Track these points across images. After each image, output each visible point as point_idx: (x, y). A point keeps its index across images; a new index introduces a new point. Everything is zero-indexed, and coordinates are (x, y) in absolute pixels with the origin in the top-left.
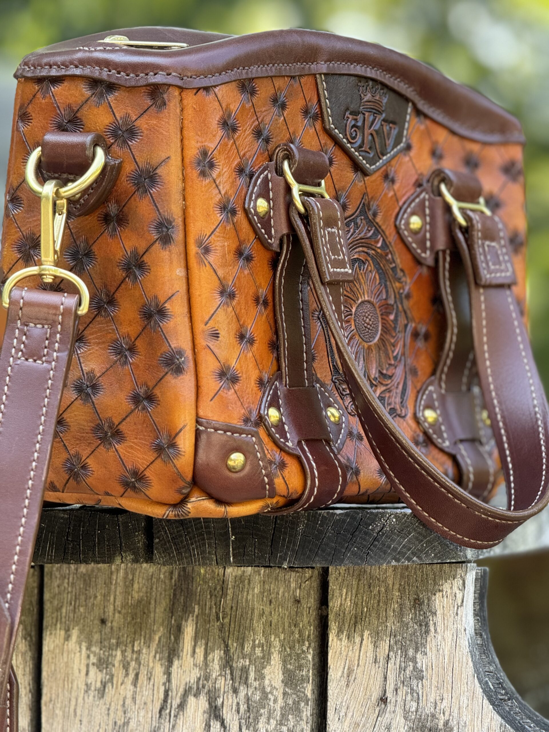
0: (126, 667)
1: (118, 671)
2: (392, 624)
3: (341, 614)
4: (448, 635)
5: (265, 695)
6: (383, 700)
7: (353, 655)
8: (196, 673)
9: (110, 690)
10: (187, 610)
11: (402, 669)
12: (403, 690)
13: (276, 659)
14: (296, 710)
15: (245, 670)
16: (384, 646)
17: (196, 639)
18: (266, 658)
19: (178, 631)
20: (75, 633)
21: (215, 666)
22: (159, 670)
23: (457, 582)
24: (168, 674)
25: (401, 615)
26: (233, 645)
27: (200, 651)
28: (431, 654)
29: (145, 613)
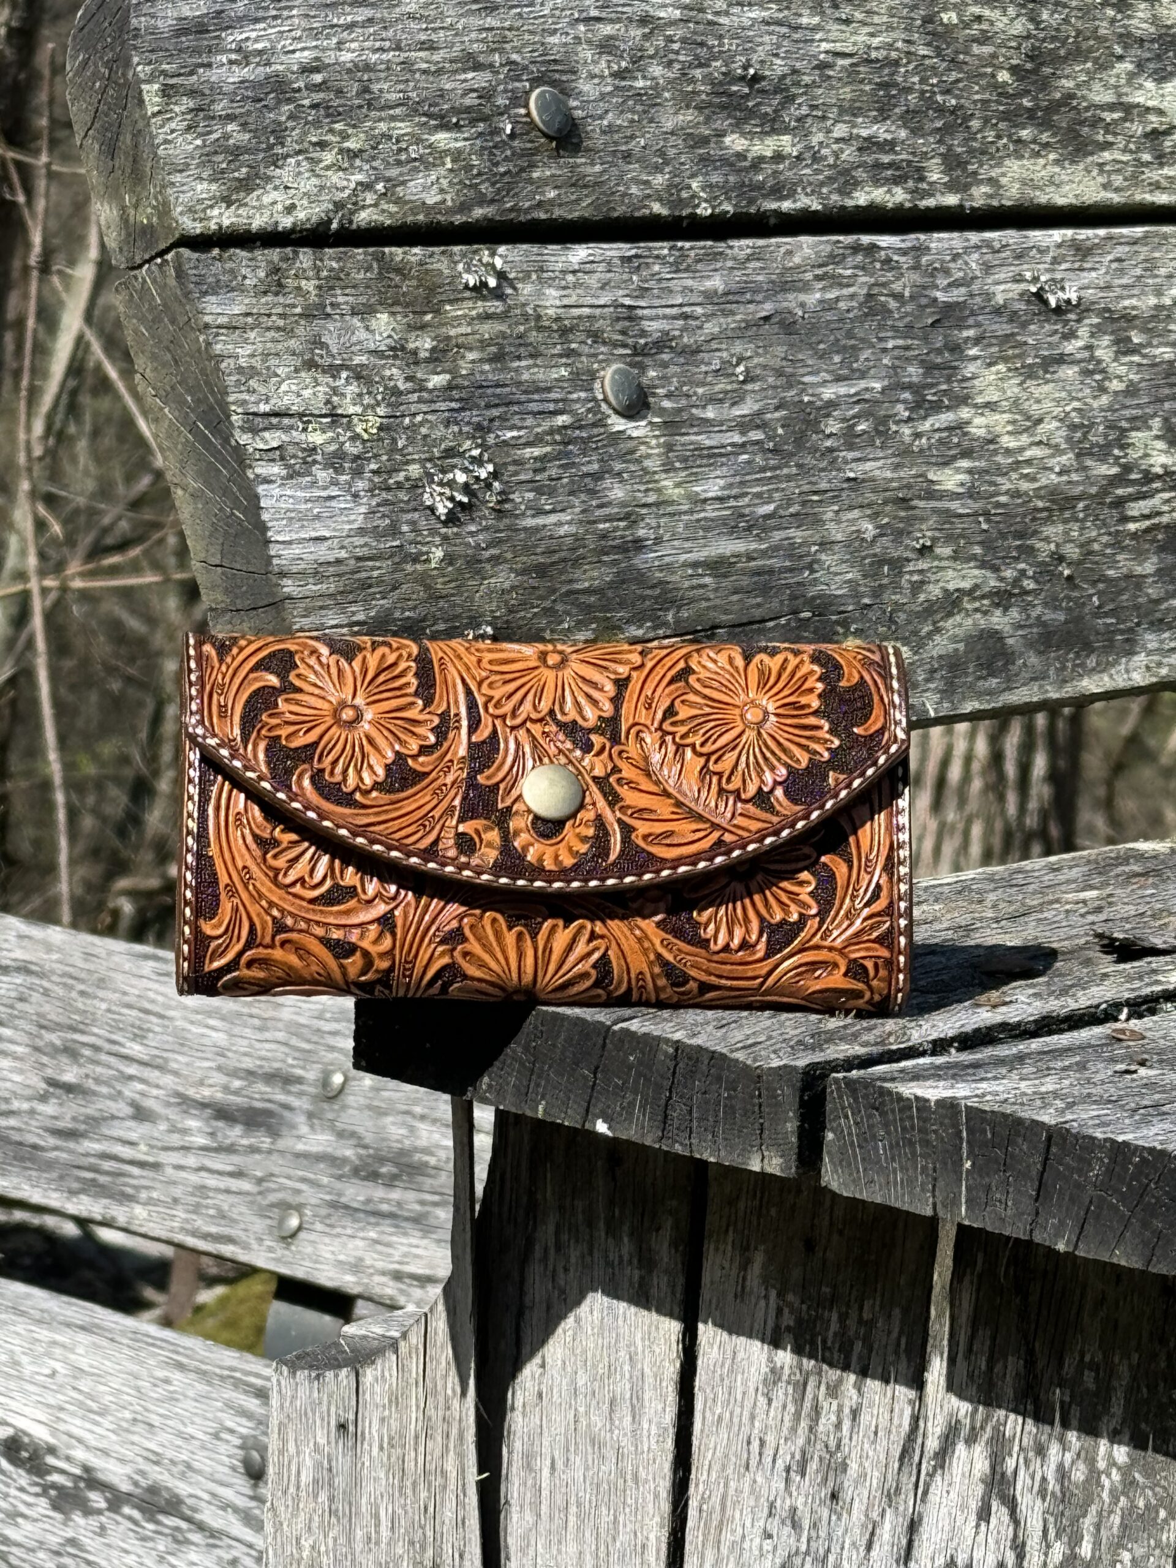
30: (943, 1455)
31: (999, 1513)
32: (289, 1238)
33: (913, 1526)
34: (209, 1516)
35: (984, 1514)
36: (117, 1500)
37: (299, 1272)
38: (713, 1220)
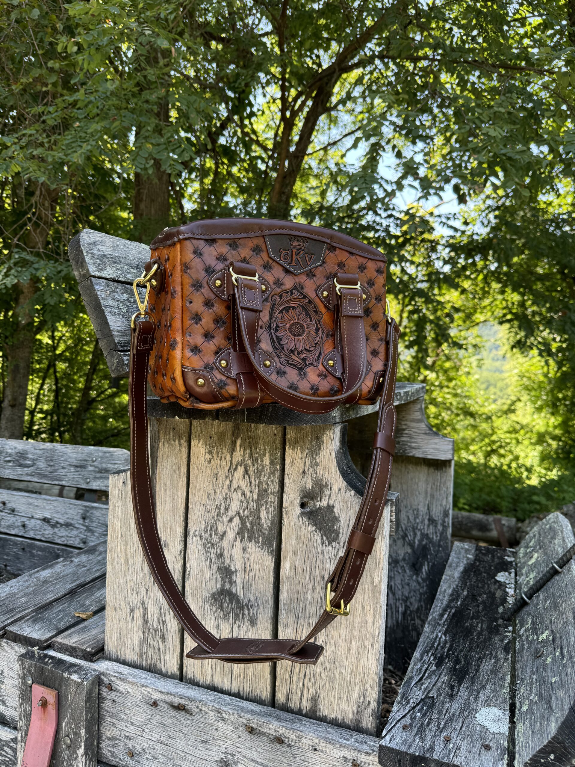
0: (218, 454)
1: (215, 455)
2: (308, 445)
3: (290, 440)
4: (328, 450)
5: (263, 468)
6: (304, 472)
7: (294, 455)
8: (240, 458)
9: (212, 462)
10: (238, 435)
11: (311, 462)
12: (311, 470)
13: (267, 455)
14: (274, 474)
15: (257, 458)
16: (305, 453)
17: (241, 446)
18: (264, 454)
19: (235, 442)
20: (201, 441)
21: (247, 456)
22: (228, 456)
23: (332, 431)
24: (231, 457)
25: (311, 442)
26: (253, 449)
27: (242, 450)
28: (322, 457)
29: (224, 436)
30: (236, 469)
31: (247, 477)
32: (88, 483)
33: (231, 481)
34: (77, 526)
35: (244, 477)
36: (62, 525)
37: (90, 488)
38: (192, 436)
